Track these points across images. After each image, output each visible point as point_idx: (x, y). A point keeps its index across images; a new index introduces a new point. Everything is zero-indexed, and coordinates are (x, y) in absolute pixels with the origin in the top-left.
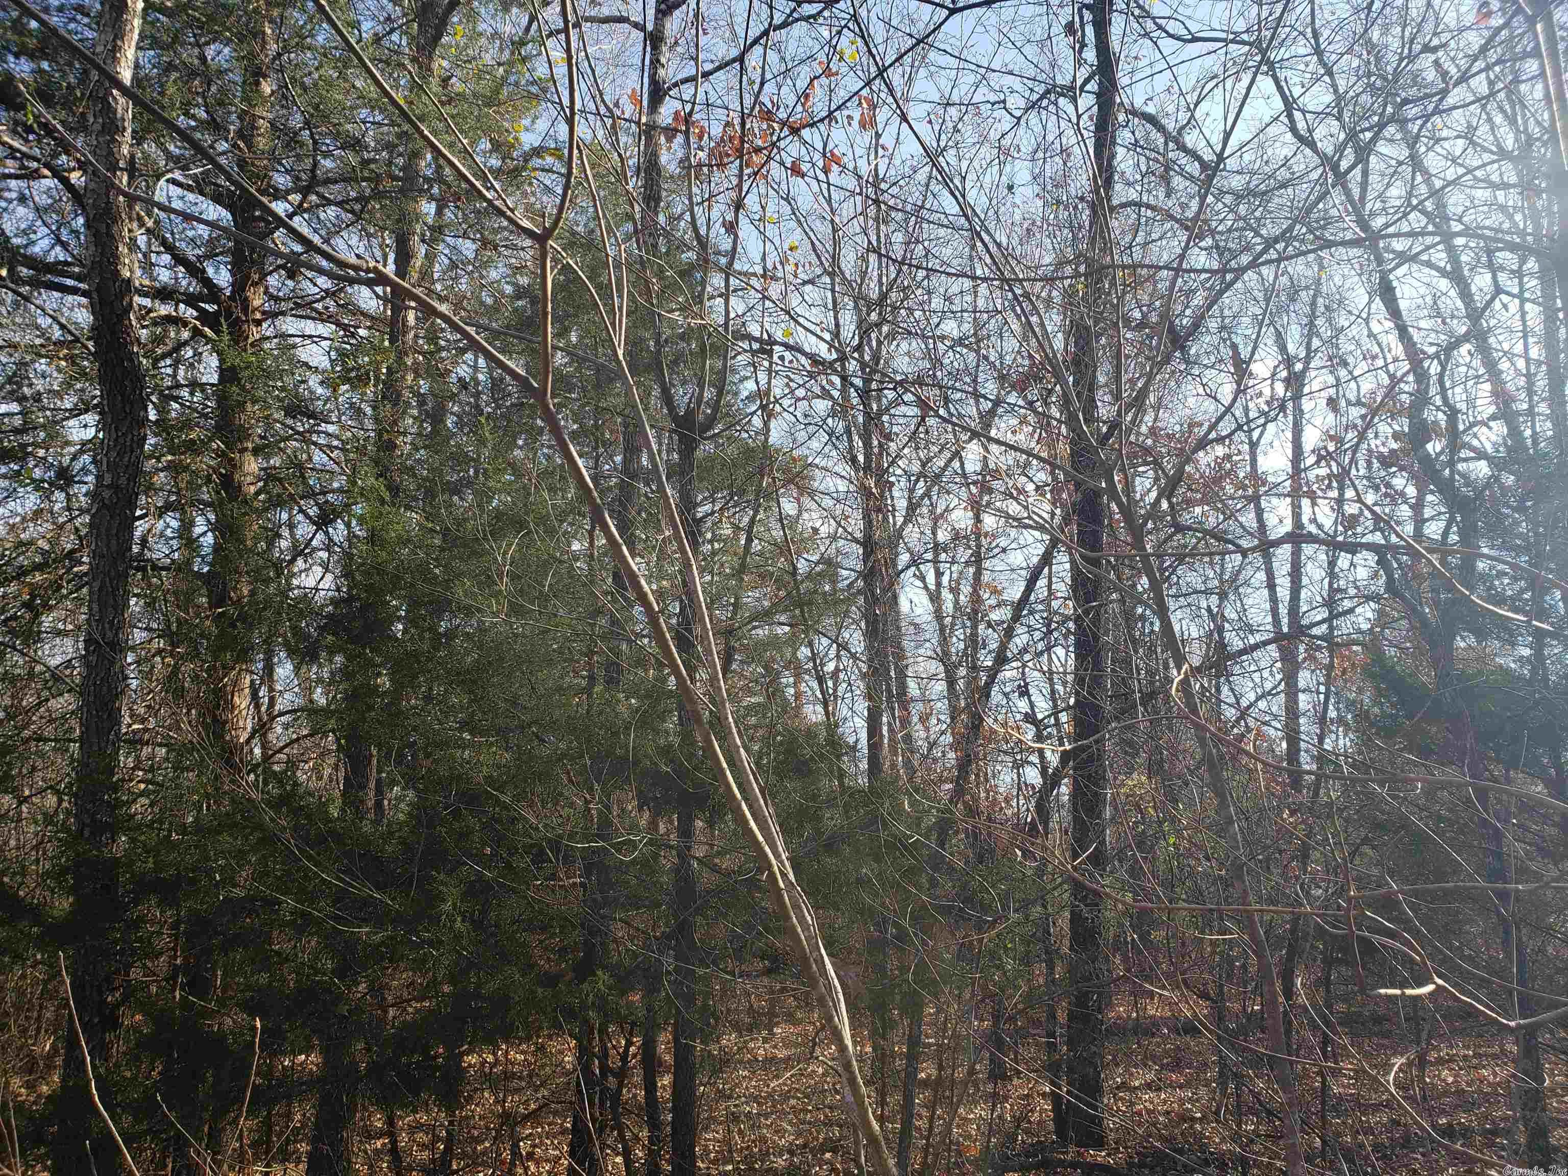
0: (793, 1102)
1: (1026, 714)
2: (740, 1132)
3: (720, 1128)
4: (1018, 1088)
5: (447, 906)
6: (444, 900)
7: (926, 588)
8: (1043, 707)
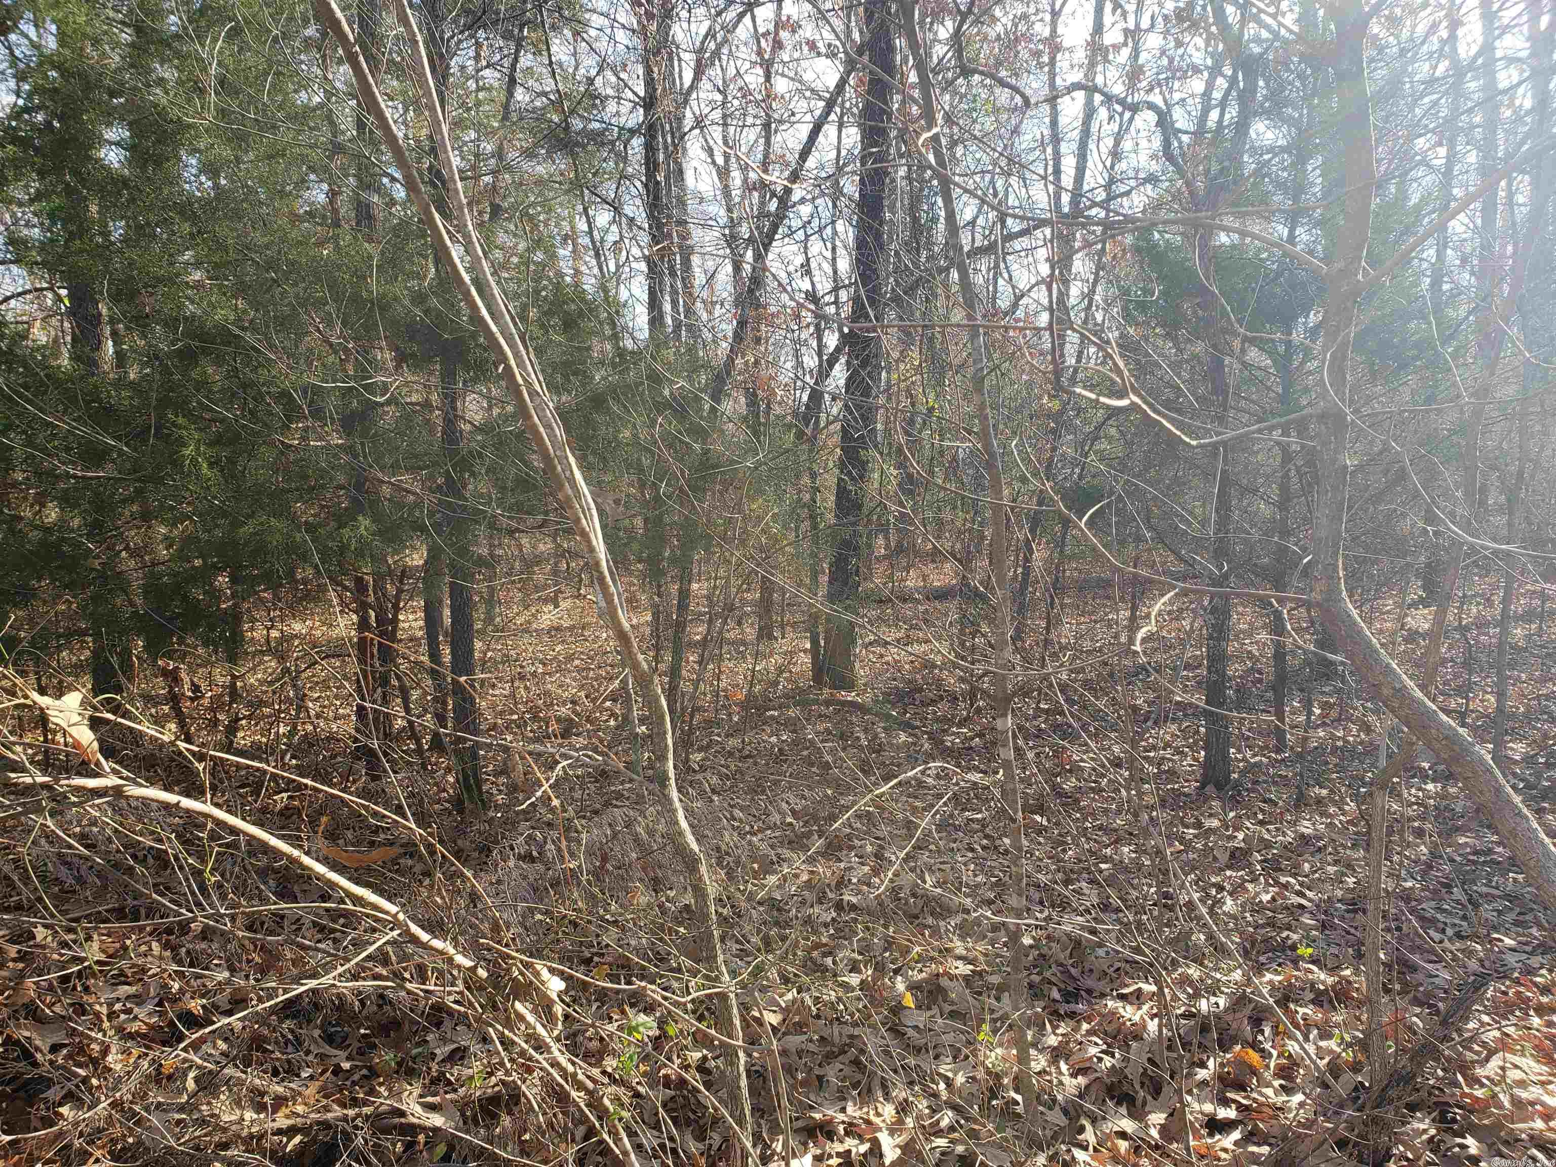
0: (577, 662)
1: (807, 292)
2: (526, 688)
3: (507, 686)
4: (783, 644)
5: (188, 451)
6: (184, 445)
7: (714, 162)
8: (824, 286)
